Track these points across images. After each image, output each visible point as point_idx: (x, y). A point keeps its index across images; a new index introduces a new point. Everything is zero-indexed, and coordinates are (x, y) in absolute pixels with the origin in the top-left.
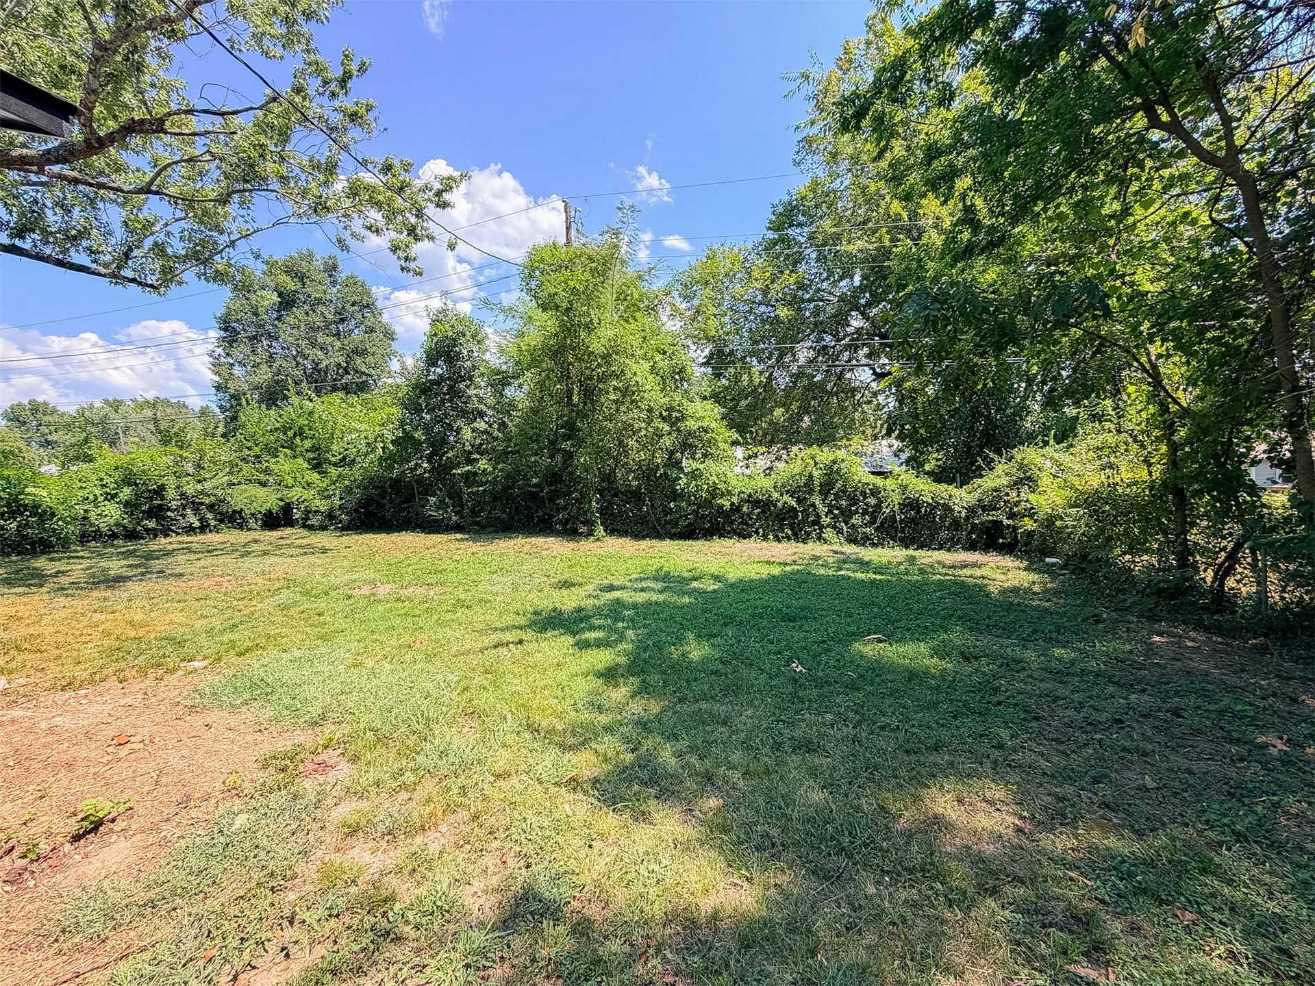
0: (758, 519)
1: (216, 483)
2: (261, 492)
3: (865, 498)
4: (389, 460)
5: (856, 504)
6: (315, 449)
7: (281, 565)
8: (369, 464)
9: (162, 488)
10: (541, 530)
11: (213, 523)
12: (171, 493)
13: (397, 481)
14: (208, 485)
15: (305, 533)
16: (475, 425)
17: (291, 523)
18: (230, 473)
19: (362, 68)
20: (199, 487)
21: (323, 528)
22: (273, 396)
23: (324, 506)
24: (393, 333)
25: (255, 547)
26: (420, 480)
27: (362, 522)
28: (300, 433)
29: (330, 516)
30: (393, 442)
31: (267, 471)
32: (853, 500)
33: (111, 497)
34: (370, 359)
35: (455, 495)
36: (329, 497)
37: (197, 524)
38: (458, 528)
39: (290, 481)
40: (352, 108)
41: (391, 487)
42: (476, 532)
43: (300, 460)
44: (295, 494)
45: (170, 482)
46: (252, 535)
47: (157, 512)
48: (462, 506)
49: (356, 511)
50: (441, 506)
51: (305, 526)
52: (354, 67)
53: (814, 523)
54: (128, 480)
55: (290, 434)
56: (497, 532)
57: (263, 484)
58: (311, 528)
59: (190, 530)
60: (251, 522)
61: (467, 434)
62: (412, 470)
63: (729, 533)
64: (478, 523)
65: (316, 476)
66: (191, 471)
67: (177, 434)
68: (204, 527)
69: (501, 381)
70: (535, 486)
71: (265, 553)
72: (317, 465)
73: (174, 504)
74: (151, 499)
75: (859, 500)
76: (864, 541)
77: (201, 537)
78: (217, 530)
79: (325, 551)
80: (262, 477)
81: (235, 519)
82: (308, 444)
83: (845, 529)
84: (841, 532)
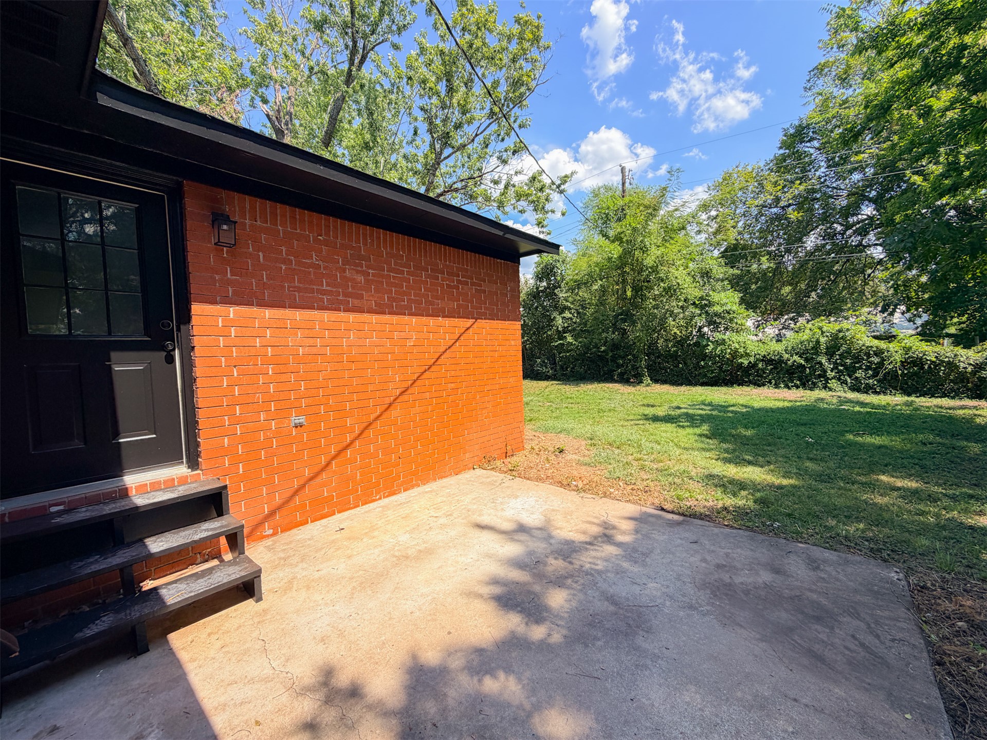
0: (771, 373)
3: (869, 357)
5: (860, 362)
10: (605, 380)
16: (564, 315)
32: (857, 359)
35: (551, 358)
38: (553, 378)
42: (564, 380)
48: (555, 364)
50: (543, 364)
53: (820, 376)
61: (559, 321)
63: (746, 382)
64: (566, 375)
75: (862, 359)
76: (868, 389)
83: (849, 380)
84: (845, 382)
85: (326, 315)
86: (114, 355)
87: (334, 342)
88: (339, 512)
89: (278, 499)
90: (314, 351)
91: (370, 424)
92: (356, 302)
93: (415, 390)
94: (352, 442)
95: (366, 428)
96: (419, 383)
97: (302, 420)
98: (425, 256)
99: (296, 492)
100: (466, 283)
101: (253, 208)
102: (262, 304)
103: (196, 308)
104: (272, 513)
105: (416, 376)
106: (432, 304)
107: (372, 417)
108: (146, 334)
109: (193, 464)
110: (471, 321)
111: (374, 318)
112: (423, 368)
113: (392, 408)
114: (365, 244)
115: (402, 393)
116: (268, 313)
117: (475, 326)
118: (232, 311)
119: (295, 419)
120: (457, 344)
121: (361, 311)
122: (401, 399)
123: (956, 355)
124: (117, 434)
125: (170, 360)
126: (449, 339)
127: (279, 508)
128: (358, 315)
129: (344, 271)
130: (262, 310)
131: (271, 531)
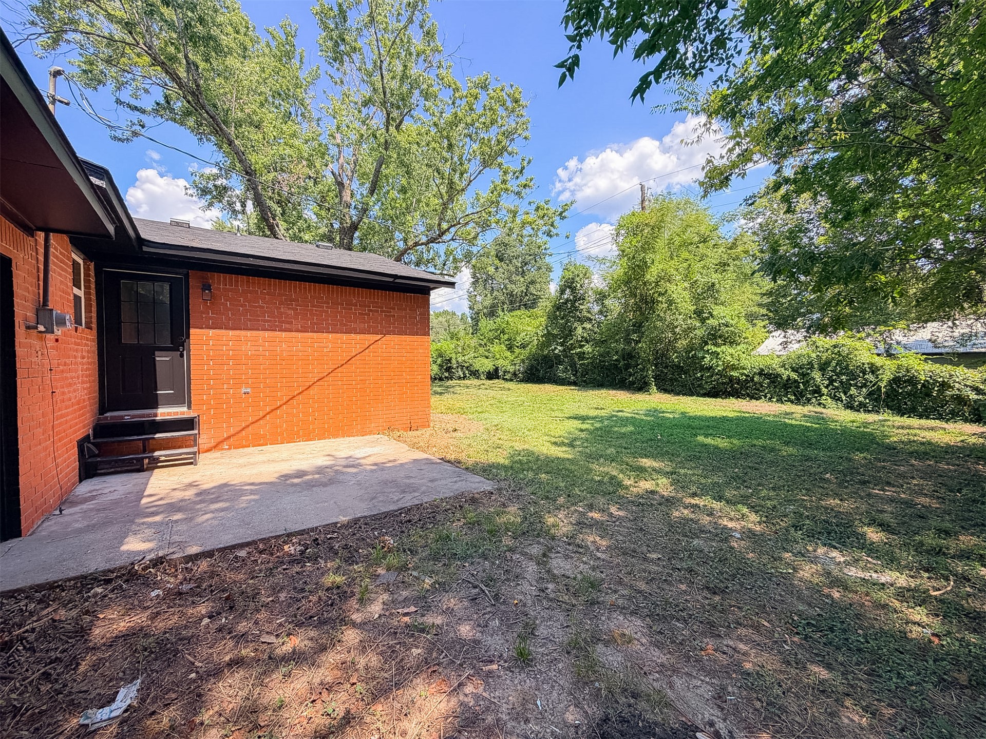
0: (769, 386)
1: (469, 357)
2: (486, 361)
3: (864, 374)
4: (542, 346)
5: (856, 379)
6: (509, 340)
7: (492, 393)
8: (532, 348)
9: (451, 359)
10: (620, 387)
11: (468, 375)
12: (454, 361)
13: (545, 357)
14: (466, 357)
15: (503, 382)
16: (584, 325)
17: (498, 378)
18: (475, 352)
19: (529, 162)
20: (463, 358)
21: (511, 380)
22: (492, 313)
23: (511, 369)
24: (552, 268)
25: (482, 386)
26: (557, 356)
27: (529, 379)
28: (503, 332)
29: (515, 374)
30: (542, 336)
31: (488, 351)
32: (853, 376)
33: (435, 362)
34: (538, 286)
35: (573, 365)
36: (515, 364)
37: (462, 376)
38: (574, 384)
39: (498, 356)
40: (524, 182)
41: (542, 360)
42: (584, 386)
43: (502, 346)
44: (500, 363)
45: (454, 356)
46: (482, 382)
47: (449, 369)
48: (576, 372)
49: (526, 372)
50: (565, 371)
51: (504, 379)
52: (525, 163)
53: (815, 392)
54: (440, 355)
55: (499, 332)
56: (594, 387)
57: (487, 358)
58: (506, 380)
59: (460, 378)
60: (482, 377)
61: (579, 331)
62: (553, 350)
64: (585, 381)
65: (509, 353)
66: (460, 351)
67: (456, 334)
68: (464, 377)
69: (601, 297)
70: (616, 360)
71: (486, 389)
72: (510, 348)
73: (455, 366)
74: (447, 364)
75: (859, 376)
76: (862, 407)
77: (463, 382)
78: (469, 379)
79: (509, 389)
80: (487, 354)
81: (475, 374)
82: (506, 337)
83: (844, 398)
84: (839, 399)
85: (267, 334)
86: (156, 353)
87: (271, 348)
88: (271, 444)
89: (232, 431)
90: (257, 353)
91: (294, 397)
92: (287, 326)
93: (330, 379)
94: (281, 406)
95: (291, 399)
96: (332, 375)
97: (249, 390)
98: (342, 296)
99: (243, 429)
100: (377, 311)
101: (225, 279)
102: (227, 328)
103: (192, 331)
104: (229, 438)
105: (331, 370)
106: (345, 325)
107: (296, 393)
108: (172, 344)
109: (189, 407)
110: (380, 336)
111: (300, 335)
112: (337, 366)
113: (310, 389)
114: (295, 292)
115: (318, 381)
116: (231, 333)
117: (384, 339)
118: (211, 332)
119: (244, 390)
120: (367, 351)
121: (291, 331)
122: (318, 383)
123: (951, 376)
124: (156, 390)
125: (182, 356)
126: (359, 348)
127: (233, 435)
128: (287, 333)
129: (280, 308)
130: (228, 331)
131: (227, 447)
